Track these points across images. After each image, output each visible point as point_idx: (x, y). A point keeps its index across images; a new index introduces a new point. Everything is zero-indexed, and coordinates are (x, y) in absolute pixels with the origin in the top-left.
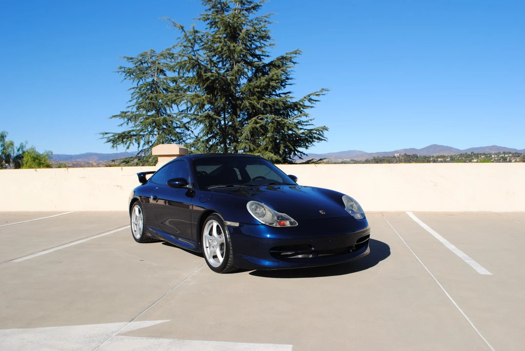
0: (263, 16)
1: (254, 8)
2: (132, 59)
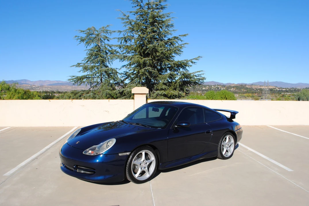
0: (167, 13)
1: (162, 8)
2: (84, 31)
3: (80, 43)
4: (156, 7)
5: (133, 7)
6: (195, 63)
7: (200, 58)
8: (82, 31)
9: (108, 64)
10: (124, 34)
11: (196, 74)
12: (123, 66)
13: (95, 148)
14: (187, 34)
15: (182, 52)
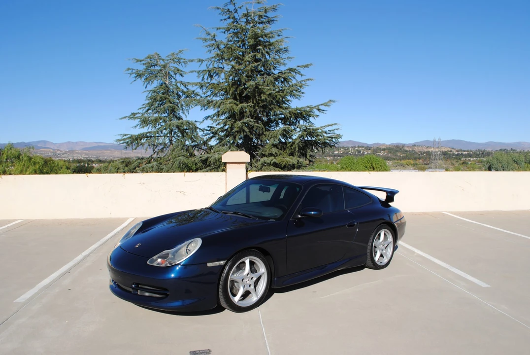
0: (278, 30)
1: (269, 22)
2: (141, 61)
3: (135, 80)
4: (259, 20)
5: (221, 20)
6: (324, 112)
7: (332, 103)
8: (138, 61)
9: (181, 114)
10: (208, 65)
11: (327, 129)
12: (207, 118)
13: (168, 254)
14: (311, 64)
15: (303, 93)
